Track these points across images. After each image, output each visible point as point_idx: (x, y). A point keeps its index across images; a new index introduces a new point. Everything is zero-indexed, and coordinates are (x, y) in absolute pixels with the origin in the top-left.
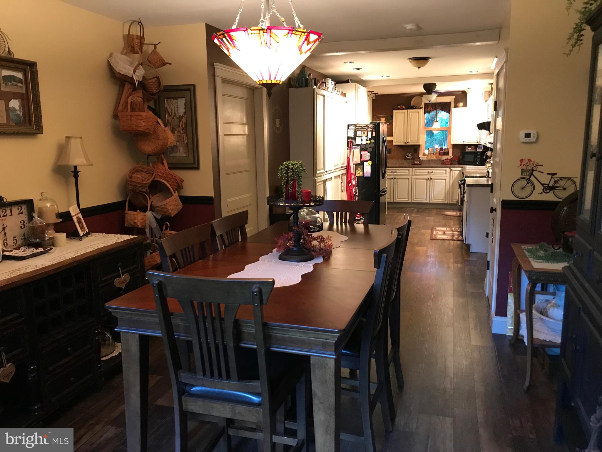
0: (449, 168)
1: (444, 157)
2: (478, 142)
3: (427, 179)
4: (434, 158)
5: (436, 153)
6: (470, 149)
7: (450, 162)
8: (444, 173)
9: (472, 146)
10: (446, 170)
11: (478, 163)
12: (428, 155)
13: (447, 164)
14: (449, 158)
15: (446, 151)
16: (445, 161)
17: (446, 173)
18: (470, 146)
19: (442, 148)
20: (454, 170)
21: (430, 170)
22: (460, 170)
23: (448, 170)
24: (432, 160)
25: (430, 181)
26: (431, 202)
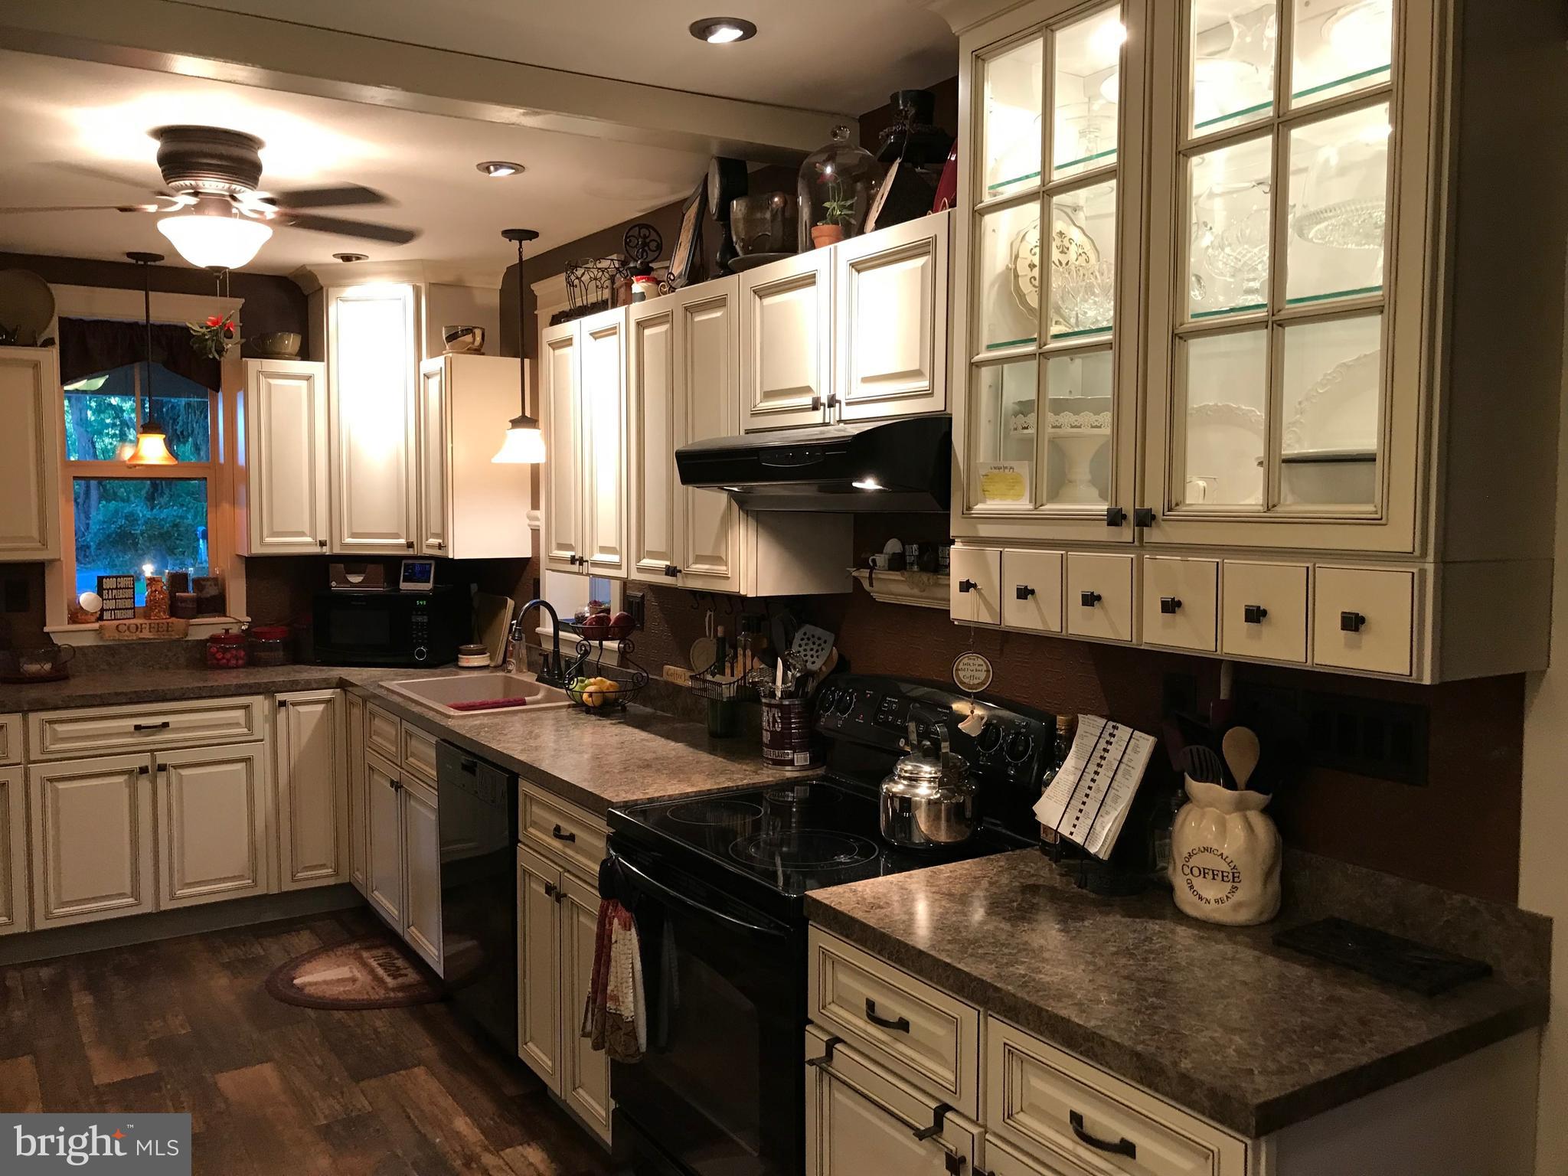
0: (270, 692)
1: (204, 628)
2: (410, 545)
3: (130, 772)
4: (146, 634)
5: (153, 603)
6: (356, 579)
7: (243, 655)
8: (238, 725)
9: (371, 567)
10: (246, 707)
11: (420, 653)
12: (100, 618)
13: (227, 669)
14: (235, 630)
15: (211, 591)
17: (250, 723)
18: (356, 562)
19: (185, 576)
20: (294, 704)
21: (150, 714)
22: (328, 701)
23: (260, 704)
24: (129, 646)
25: (154, 782)
26: (166, 905)
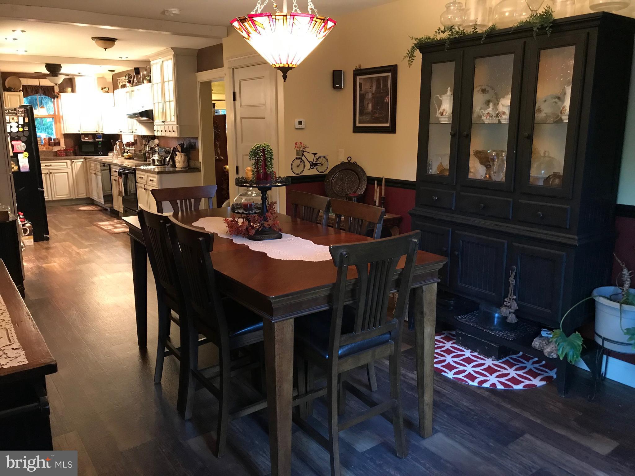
0: (71, 160)
1: (56, 149)
2: (97, 131)
3: (45, 174)
4: (44, 149)
5: (45, 143)
6: (87, 138)
7: (64, 154)
8: (64, 166)
9: (90, 136)
10: (66, 162)
11: (100, 153)
13: (62, 156)
14: (62, 149)
15: (57, 141)
16: (58, 152)
17: (67, 165)
18: (86, 135)
19: (51, 138)
20: (76, 162)
21: (48, 163)
22: (82, 162)
23: (69, 162)
25: (49, 175)
26: (54, 199)
